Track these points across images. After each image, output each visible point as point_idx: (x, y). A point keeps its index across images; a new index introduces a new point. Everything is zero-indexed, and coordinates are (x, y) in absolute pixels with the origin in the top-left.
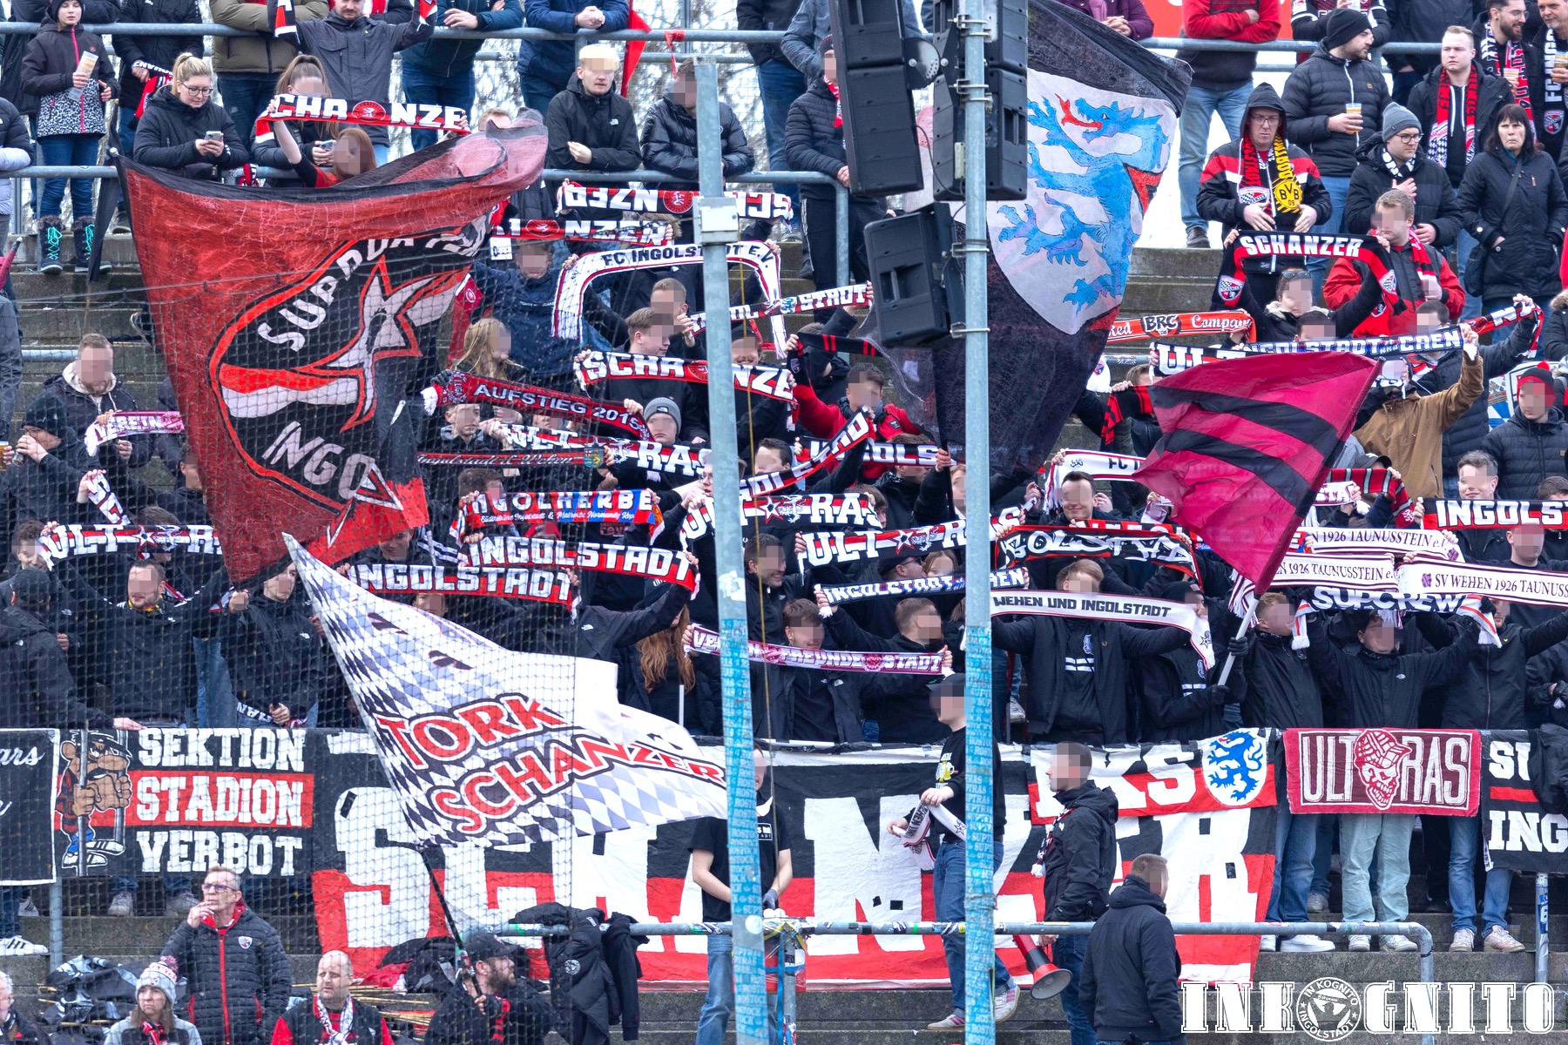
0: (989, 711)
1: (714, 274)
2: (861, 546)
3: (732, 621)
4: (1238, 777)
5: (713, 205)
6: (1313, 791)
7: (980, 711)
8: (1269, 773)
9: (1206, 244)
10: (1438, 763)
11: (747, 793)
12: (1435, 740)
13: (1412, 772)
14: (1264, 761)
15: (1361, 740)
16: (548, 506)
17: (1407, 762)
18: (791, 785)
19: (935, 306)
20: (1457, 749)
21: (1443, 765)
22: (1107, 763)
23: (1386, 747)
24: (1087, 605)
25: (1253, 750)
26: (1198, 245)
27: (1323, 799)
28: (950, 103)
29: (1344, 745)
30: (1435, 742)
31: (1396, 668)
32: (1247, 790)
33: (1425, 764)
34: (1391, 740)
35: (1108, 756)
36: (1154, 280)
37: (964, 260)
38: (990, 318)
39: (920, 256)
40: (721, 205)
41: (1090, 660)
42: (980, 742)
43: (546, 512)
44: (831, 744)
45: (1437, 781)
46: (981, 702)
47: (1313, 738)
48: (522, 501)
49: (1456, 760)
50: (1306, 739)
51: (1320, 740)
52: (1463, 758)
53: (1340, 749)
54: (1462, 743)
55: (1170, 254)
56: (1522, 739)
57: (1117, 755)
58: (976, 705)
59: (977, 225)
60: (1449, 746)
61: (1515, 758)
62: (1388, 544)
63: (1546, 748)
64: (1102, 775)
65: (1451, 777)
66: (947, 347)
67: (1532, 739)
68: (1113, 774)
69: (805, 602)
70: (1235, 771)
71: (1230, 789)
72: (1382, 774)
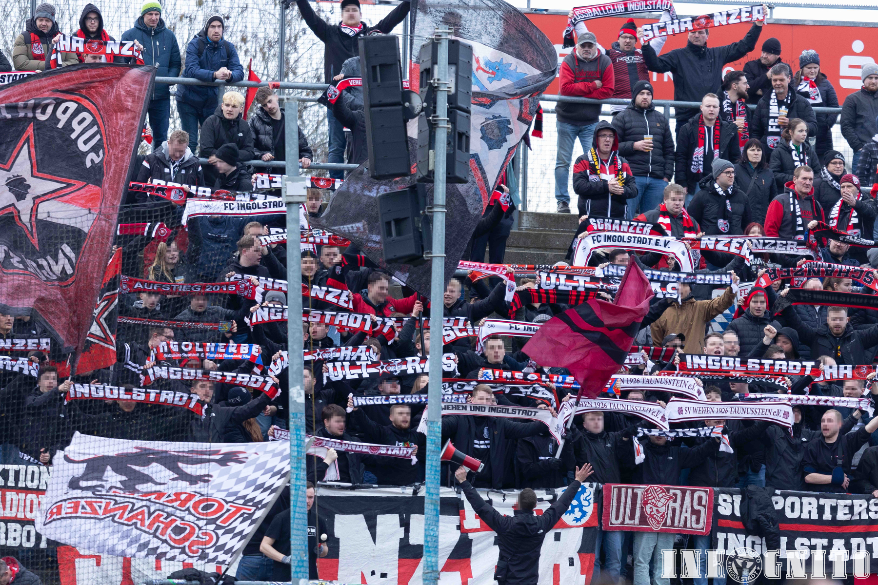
0: (439, 469)
1: (292, 220)
2: (359, 371)
3: (296, 414)
4: (577, 510)
5: (293, 181)
6: (617, 518)
7: (434, 468)
8: (594, 508)
9: (568, 211)
10: (689, 505)
11: (302, 510)
13: (674, 510)
14: (592, 501)
15: (647, 491)
16: (201, 350)
17: (672, 504)
18: (327, 506)
19: (415, 241)
20: (700, 498)
21: (692, 506)
22: (504, 500)
23: (660, 496)
24: (492, 409)
25: (586, 495)
26: (564, 211)
27: (623, 523)
28: (427, 128)
29: (636, 494)
30: (688, 493)
31: (667, 453)
32: (582, 517)
33: (682, 506)
34: (663, 491)
35: (504, 495)
36: (539, 230)
37: (432, 216)
38: (446, 249)
39: (408, 213)
40: (297, 181)
41: (487, 442)
42: (433, 486)
43: (200, 353)
44: (350, 484)
45: (688, 515)
46: (434, 463)
47: (620, 489)
48: (187, 346)
49: (700, 504)
50: (616, 490)
51: (623, 490)
52: (703, 503)
53: (635, 496)
54: (703, 495)
55: (548, 216)
56: (737, 493)
57: (509, 495)
58: (432, 465)
59: (440, 197)
60: (696, 495)
61: (732, 504)
62: (663, 386)
63: (750, 498)
64: (501, 506)
65: (696, 513)
66: (421, 264)
67: (742, 493)
68: (507, 506)
69: (335, 405)
70: (576, 506)
71: (572, 516)
72: (657, 510)
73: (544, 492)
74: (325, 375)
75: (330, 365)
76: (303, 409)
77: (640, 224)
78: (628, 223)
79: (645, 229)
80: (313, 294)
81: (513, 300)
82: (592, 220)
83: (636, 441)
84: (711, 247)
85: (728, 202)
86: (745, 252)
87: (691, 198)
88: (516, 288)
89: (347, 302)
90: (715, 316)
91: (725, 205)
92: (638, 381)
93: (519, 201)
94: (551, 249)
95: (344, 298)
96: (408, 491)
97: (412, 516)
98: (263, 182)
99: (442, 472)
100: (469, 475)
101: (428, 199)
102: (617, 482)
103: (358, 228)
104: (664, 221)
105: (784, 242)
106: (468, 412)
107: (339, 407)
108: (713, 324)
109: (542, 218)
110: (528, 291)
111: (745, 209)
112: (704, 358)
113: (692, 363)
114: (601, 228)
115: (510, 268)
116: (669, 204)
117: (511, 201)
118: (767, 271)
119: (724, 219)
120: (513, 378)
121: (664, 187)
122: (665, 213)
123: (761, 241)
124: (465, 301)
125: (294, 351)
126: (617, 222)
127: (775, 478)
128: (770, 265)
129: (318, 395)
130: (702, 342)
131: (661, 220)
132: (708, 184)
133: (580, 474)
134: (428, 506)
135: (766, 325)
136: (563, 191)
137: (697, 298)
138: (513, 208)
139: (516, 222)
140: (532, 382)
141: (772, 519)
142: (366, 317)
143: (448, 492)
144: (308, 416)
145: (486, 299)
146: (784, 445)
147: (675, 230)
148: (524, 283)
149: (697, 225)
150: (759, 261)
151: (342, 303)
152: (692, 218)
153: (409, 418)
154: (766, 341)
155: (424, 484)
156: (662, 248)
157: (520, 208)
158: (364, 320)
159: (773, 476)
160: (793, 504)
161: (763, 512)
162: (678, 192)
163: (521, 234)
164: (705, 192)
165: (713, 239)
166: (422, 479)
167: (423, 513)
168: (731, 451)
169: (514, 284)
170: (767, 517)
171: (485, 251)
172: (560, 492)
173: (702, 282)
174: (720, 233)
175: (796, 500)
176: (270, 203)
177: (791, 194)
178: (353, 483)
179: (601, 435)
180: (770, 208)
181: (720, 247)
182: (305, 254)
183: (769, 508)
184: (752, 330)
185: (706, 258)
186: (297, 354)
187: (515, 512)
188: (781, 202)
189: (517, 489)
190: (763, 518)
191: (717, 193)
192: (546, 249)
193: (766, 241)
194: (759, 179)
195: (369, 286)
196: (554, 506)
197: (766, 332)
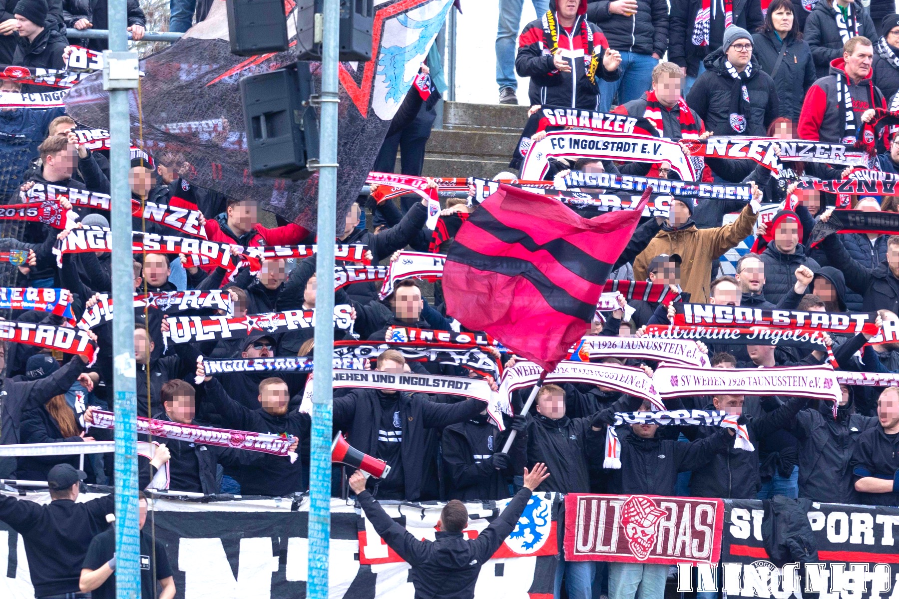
0: (329, 472)
1: (118, 113)
2: (217, 328)
3: (124, 393)
4: (527, 531)
5: (119, 58)
6: (585, 543)
7: (322, 471)
8: (552, 528)
9: (515, 101)
10: (688, 524)
11: (132, 532)
12: (688, 506)
13: (667, 531)
14: (549, 519)
15: (628, 504)
17: (663, 523)
18: (168, 526)
19: (295, 145)
20: (704, 514)
21: (693, 526)
22: (423, 517)
23: (647, 511)
24: (404, 380)
25: (540, 509)
26: (508, 102)
27: (593, 550)
29: (613, 508)
30: (687, 507)
31: (657, 449)
32: (535, 541)
33: (678, 525)
34: (652, 505)
35: (423, 510)
36: (472, 129)
37: (320, 109)
39: (284, 103)
40: (125, 58)
41: (398, 433)
42: (321, 496)
44: (201, 495)
45: (687, 539)
46: (322, 464)
47: (589, 502)
49: (704, 522)
50: (583, 502)
51: (594, 503)
52: (709, 521)
53: (610, 511)
54: (709, 509)
55: (486, 108)
56: (757, 507)
57: (430, 510)
58: (318, 467)
59: (331, 81)
60: (699, 510)
61: (751, 522)
62: (650, 352)
63: (777, 515)
64: (418, 526)
65: (699, 535)
66: (304, 178)
67: (765, 507)
68: (427, 526)
69: (179, 382)
70: (526, 526)
71: (521, 540)
72: (643, 532)
73: (480, 505)
74: (165, 335)
75: (172, 321)
76: (133, 386)
77: (619, 118)
78: (602, 116)
79: (627, 124)
80: (146, 215)
81: (437, 228)
82: (547, 112)
83: (611, 432)
84: (721, 152)
85: (744, 88)
86: (769, 159)
87: (692, 83)
88: (440, 212)
89: (198, 228)
90: (726, 250)
91: (741, 93)
92: (614, 346)
93: (444, 86)
94: (491, 155)
95: (192, 220)
96: (284, 505)
97: (291, 540)
98: (78, 59)
99: (333, 477)
100: (370, 484)
101: (313, 84)
102: (583, 491)
103: (216, 126)
104: (652, 116)
105: (827, 146)
106: (370, 384)
107: (186, 383)
108: (722, 263)
109: (476, 111)
110: (456, 215)
111: (770, 98)
112: (709, 308)
113: (693, 316)
114: (562, 122)
115: (431, 182)
116: (660, 91)
117: (433, 84)
118: (799, 186)
119: (739, 113)
120: (435, 340)
121: (653, 66)
122: (654, 104)
123: (794, 145)
124: (366, 231)
125: (120, 303)
126: (585, 113)
127: (814, 485)
128: (804, 179)
129: (155, 366)
130: (708, 288)
131: (648, 114)
132: (716, 62)
133: (530, 478)
134: (313, 526)
135: (798, 264)
136: (507, 72)
137: (700, 226)
138: (436, 96)
139: (439, 116)
140: (463, 346)
141: (808, 544)
142: (224, 246)
143: (343, 506)
144: (141, 397)
145: (396, 227)
146: (824, 438)
147: (668, 128)
148: (451, 205)
149: (701, 121)
150: (789, 173)
151: (188, 228)
152: (693, 112)
153: (287, 399)
154: (799, 288)
155: (307, 494)
156: (651, 156)
157: (445, 96)
158: (221, 252)
159: (808, 483)
160: (838, 523)
161: (795, 534)
162: (672, 75)
163: (447, 134)
164: (711, 74)
165: (725, 140)
166: (304, 486)
167: (306, 536)
168: (751, 447)
169: (436, 204)
170: (800, 541)
171: (394, 159)
172: (502, 505)
173: (708, 195)
174: (735, 133)
175: (842, 516)
176: (86, 88)
177: (839, 78)
178: (207, 493)
179: (560, 422)
180: (809, 97)
181: (735, 152)
182: (135, 163)
183: (804, 528)
184: (780, 272)
185: (713, 169)
186: (124, 307)
187: (437, 534)
188: (824, 89)
189: (442, 500)
190: (795, 543)
191: (728, 76)
192: (483, 156)
193: (801, 145)
194: (790, 56)
195: (229, 208)
196: (493, 526)
197: (799, 276)
